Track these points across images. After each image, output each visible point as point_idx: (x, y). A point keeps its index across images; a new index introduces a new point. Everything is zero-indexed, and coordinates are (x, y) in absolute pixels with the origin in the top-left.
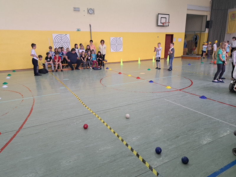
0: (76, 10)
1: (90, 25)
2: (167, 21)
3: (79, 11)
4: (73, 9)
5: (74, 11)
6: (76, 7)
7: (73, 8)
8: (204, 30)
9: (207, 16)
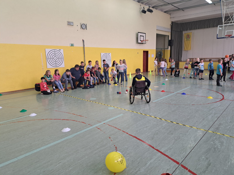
1: (83, 41)
2: (145, 39)
3: (72, 25)
5: (68, 25)
6: (70, 21)
7: (67, 22)
8: (167, 48)
9: (169, 36)
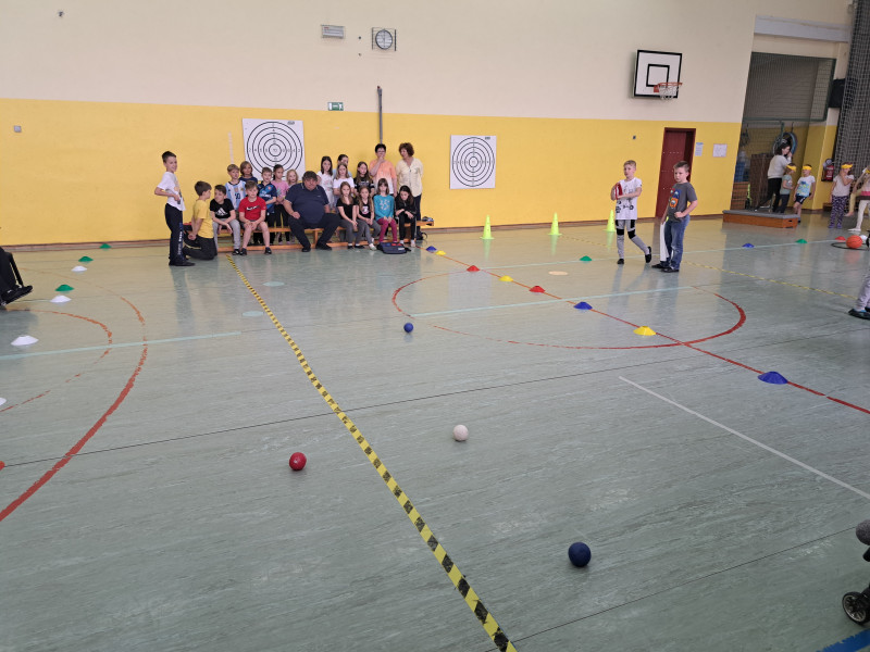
0: (332, 33)
1: (379, 91)
2: (673, 78)
3: (341, 38)
4: (318, 32)
5: (324, 37)
6: (333, 22)
7: (320, 28)
8: (822, 116)
9: (835, 60)
